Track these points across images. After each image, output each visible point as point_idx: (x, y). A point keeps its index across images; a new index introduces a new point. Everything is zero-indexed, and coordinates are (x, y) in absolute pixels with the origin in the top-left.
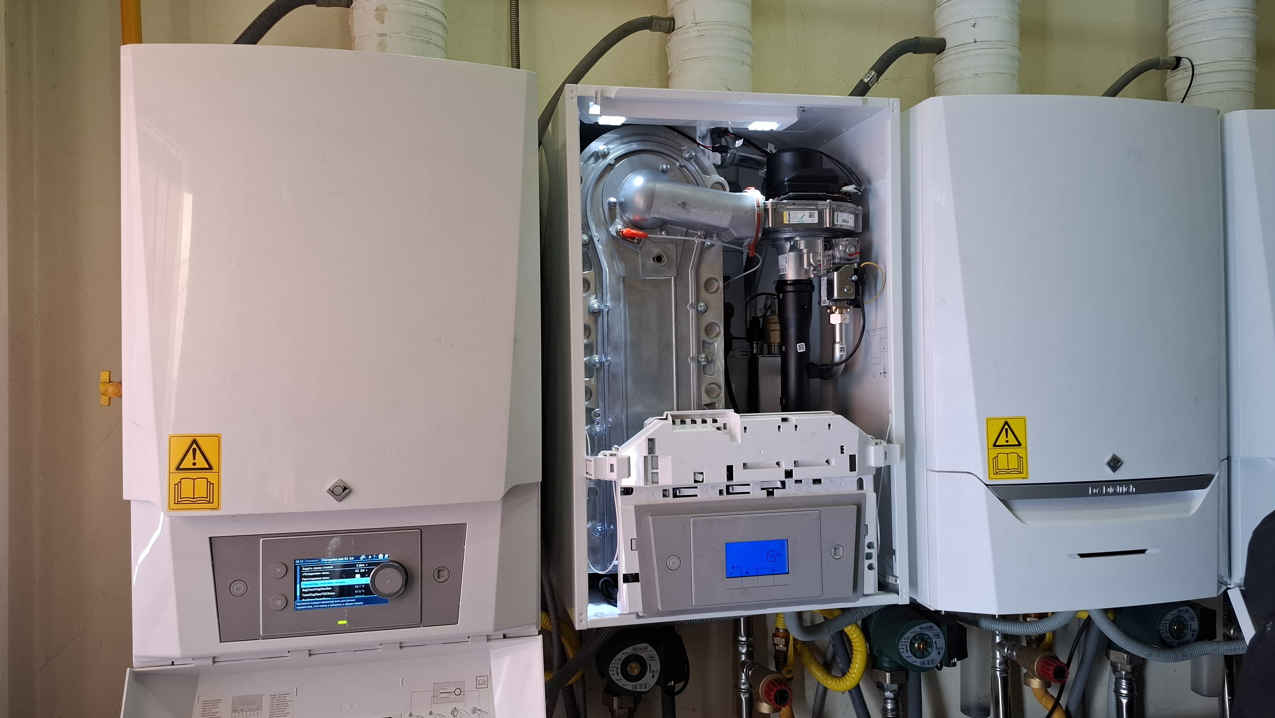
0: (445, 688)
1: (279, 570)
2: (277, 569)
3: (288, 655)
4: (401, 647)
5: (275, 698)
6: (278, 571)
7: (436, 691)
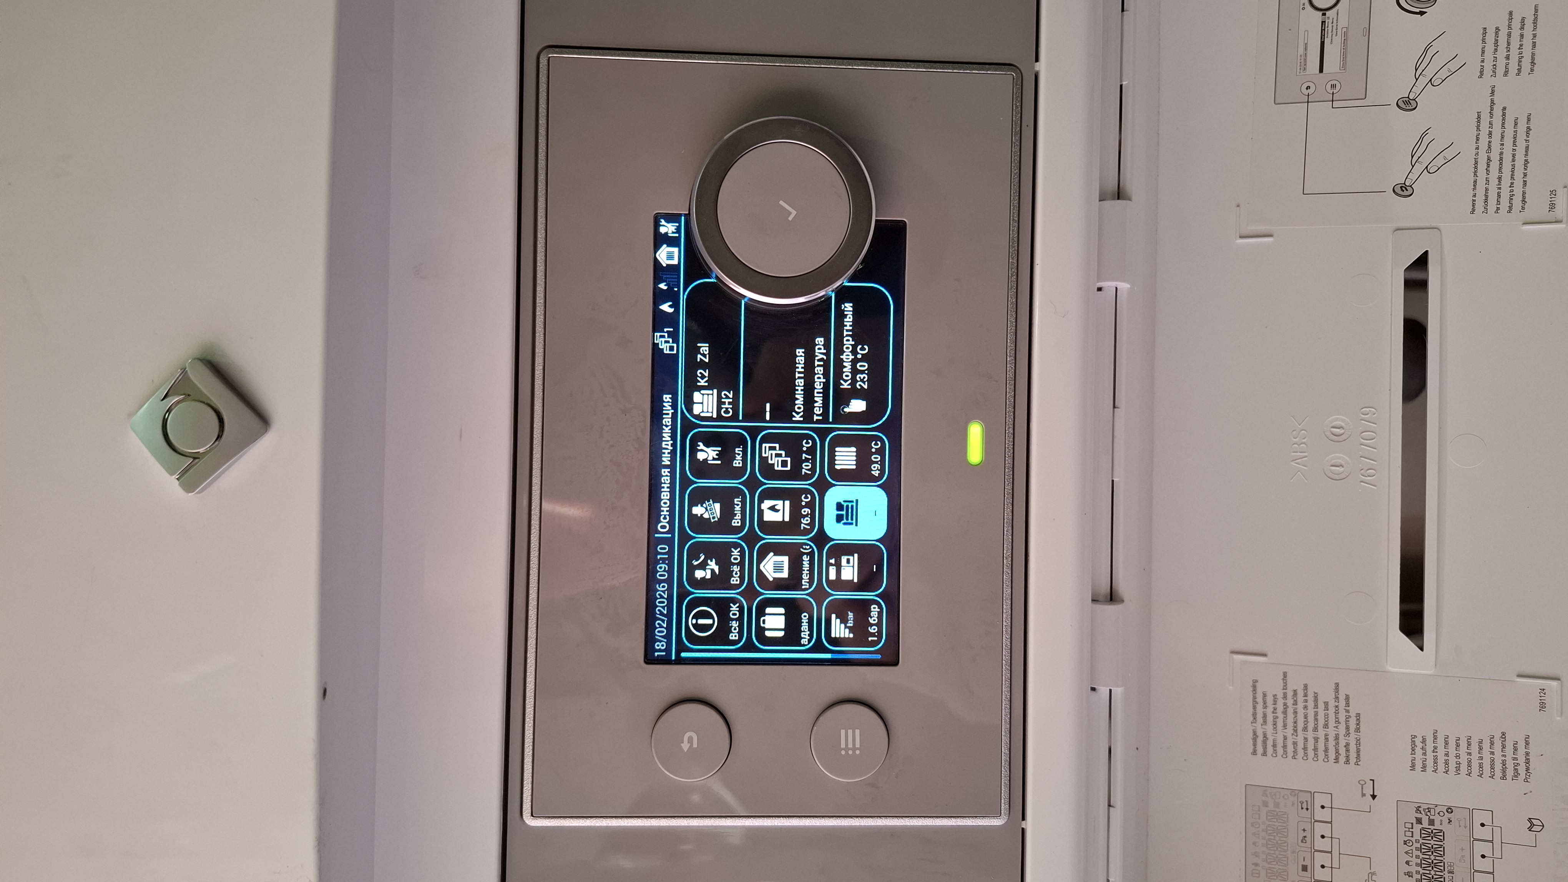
0: (1301, 51)
1: (690, 740)
2: (685, 746)
3: (1103, 691)
4: (1119, 194)
5: (1265, 736)
6: (695, 745)
7: (1310, 91)
